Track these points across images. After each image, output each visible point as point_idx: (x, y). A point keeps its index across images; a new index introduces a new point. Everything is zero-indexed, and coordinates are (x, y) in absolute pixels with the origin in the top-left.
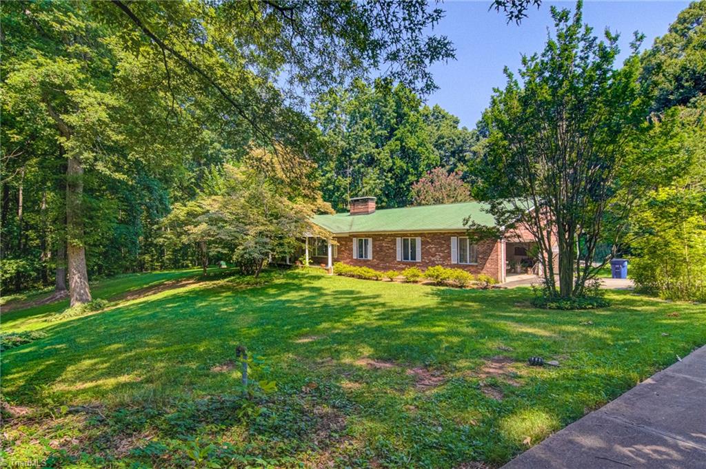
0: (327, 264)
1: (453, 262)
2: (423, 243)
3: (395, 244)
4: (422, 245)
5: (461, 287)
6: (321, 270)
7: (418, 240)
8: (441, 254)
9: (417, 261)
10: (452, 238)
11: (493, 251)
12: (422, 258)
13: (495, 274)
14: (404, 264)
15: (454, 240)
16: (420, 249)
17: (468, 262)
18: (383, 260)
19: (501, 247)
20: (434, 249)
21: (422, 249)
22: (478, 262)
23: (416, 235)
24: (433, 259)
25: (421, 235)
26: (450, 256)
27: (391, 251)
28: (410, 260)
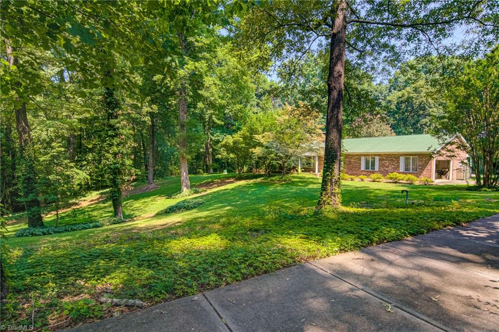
0: (314, 171)
1: (400, 171)
2: (380, 160)
3: (360, 160)
4: (379, 161)
5: (411, 184)
6: (311, 175)
7: (377, 158)
8: (393, 166)
9: (376, 170)
10: (401, 157)
11: (429, 165)
12: (379, 168)
13: (430, 177)
14: (366, 172)
15: (402, 159)
16: (378, 163)
17: (411, 170)
18: (351, 170)
19: (433, 163)
20: (388, 163)
21: (379, 163)
22: (418, 172)
23: (375, 155)
24: (387, 169)
25: (379, 155)
26: (399, 168)
27: (357, 164)
28: (370, 170)
